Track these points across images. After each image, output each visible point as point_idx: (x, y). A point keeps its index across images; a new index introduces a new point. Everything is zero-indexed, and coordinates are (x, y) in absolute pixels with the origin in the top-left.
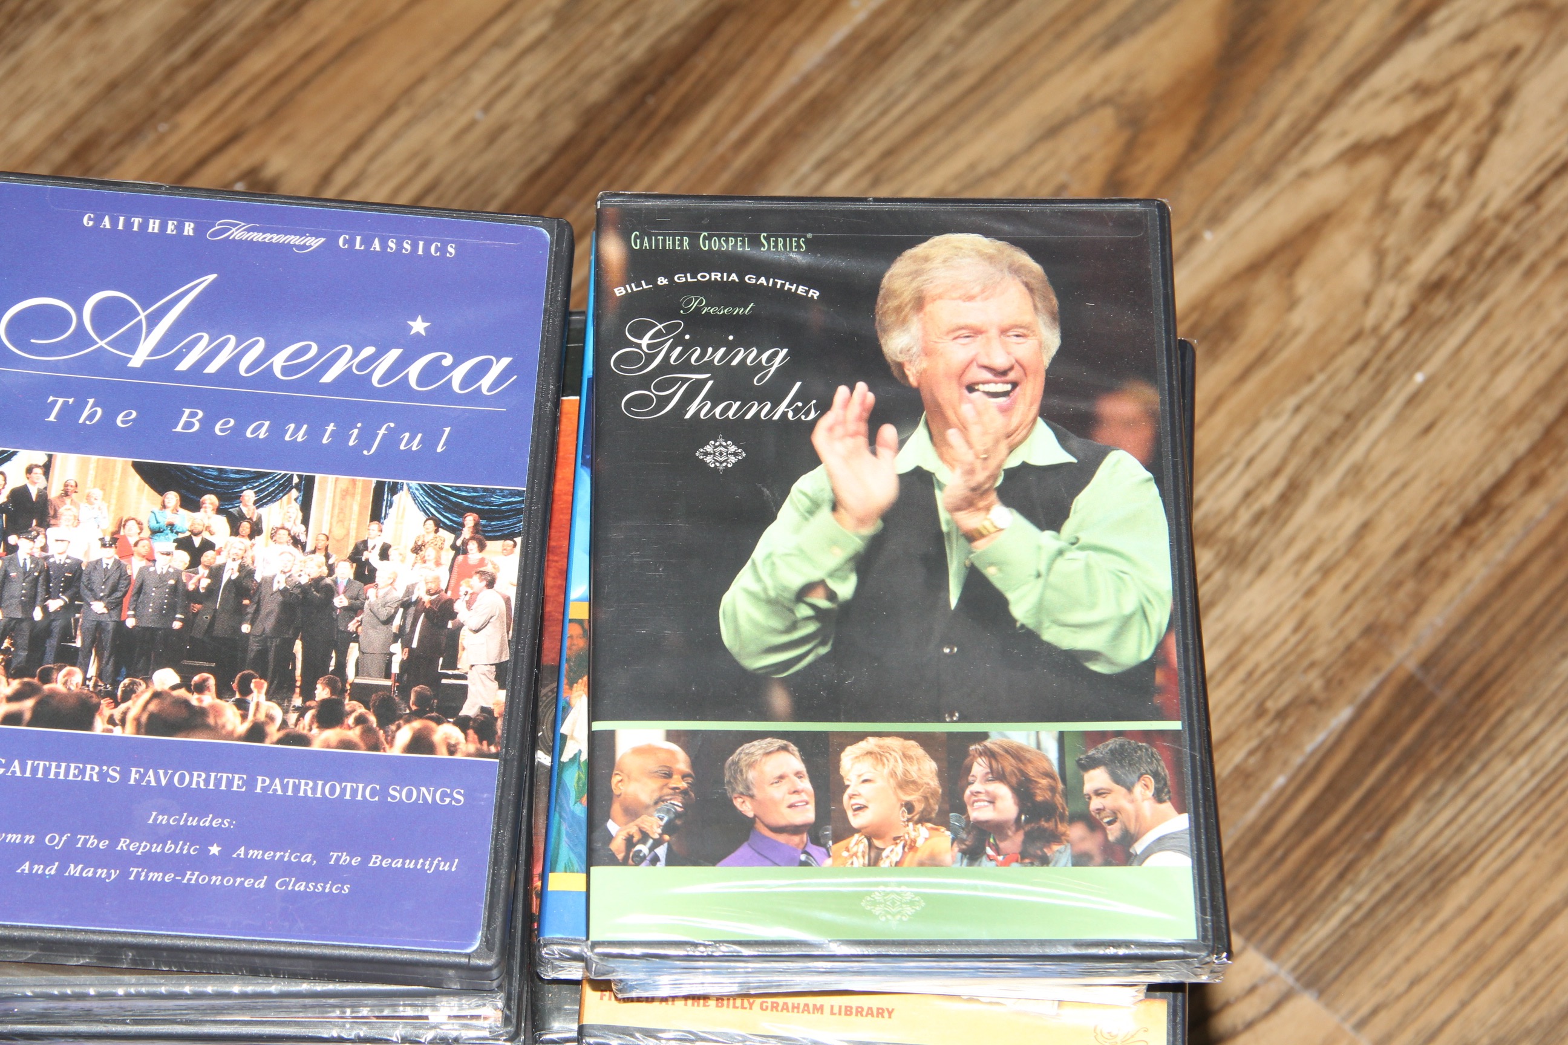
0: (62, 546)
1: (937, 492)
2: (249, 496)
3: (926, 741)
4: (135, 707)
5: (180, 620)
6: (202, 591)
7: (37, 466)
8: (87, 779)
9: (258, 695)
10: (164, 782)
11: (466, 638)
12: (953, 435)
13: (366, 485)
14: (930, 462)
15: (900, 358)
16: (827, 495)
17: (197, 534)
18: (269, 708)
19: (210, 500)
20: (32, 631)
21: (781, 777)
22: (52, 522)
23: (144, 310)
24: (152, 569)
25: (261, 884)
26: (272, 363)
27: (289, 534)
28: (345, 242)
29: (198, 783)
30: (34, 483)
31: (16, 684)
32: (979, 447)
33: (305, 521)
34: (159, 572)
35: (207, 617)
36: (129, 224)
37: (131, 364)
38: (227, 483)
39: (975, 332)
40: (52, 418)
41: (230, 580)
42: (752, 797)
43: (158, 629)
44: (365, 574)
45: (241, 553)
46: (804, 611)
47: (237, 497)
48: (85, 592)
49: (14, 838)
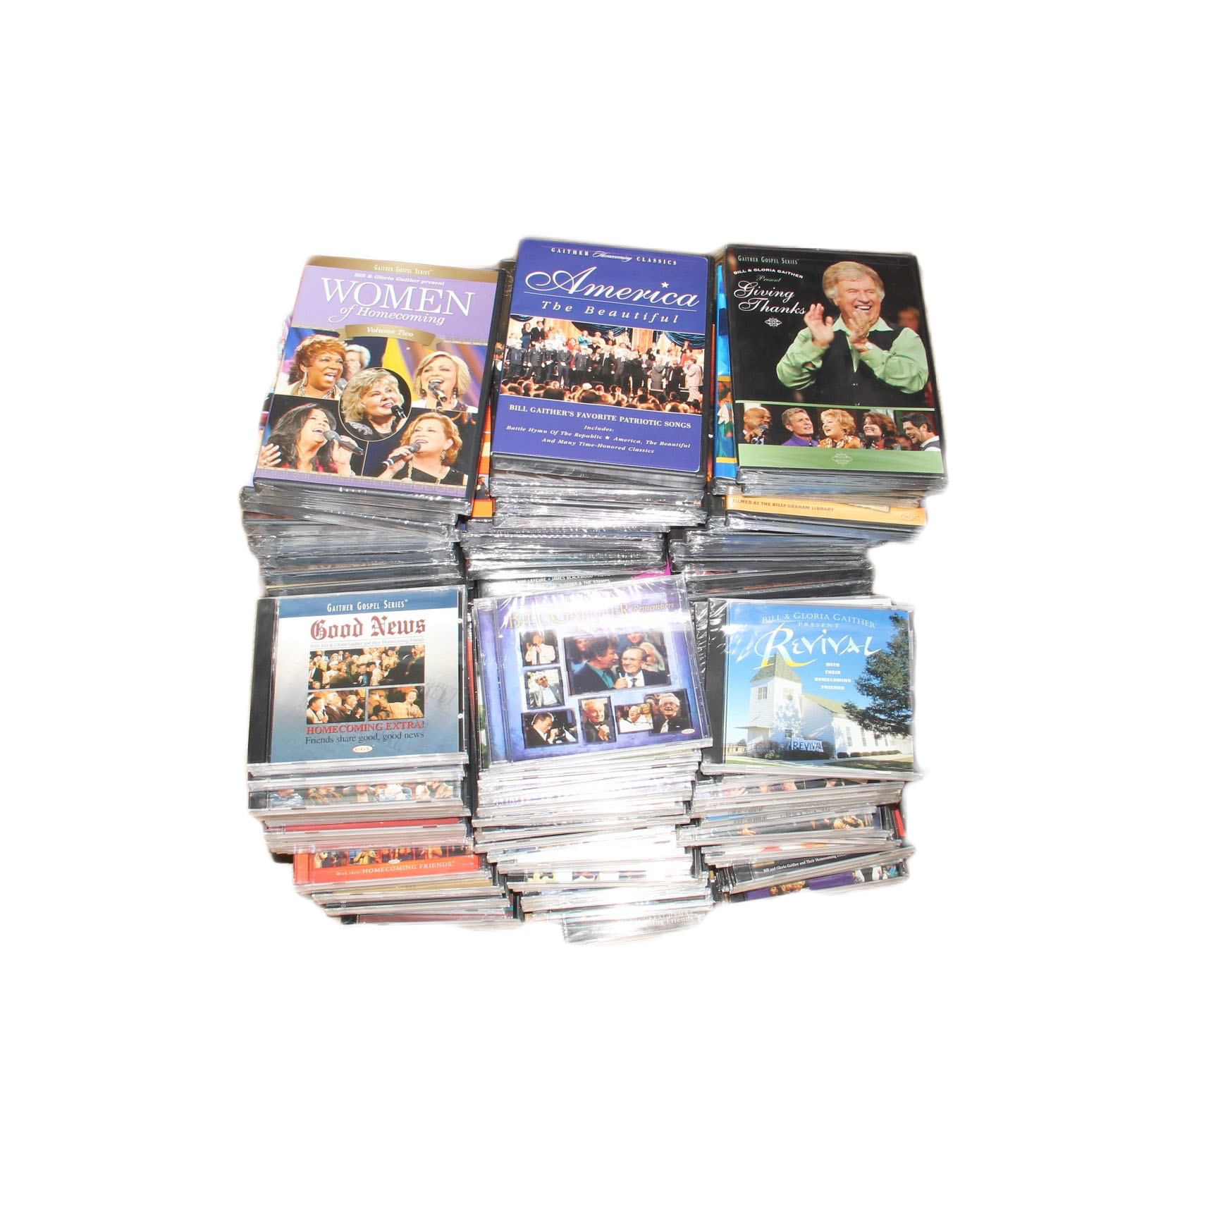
0: (550, 346)
1: (847, 338)
2: (611, 333)
3: (849, 411)
4: (577, 394)
5: (591, 369)
6: (597, 360)
7: (540, 322)
8: (563, 415)
9: (618, 393)
10: (589, 417)
11: (687, 378)
12: (851, 320)
13: (650, 332)
14: (844, 329)
15: (832, 297)
16: (810, 336)
17: (594, 344)
18: (622, 396)
19: (598, 334)
20: (542, 370)
21: (801, 420)
22: (546, 338)
23: (573, 277)
24: (580, 353)
25: (624, 449)
26: (616, 294)
27: (625, 345)
28: (639, 259)
29: (600, 418)
30: (540, 326)
31: (537, 386)
32: (860, 325)
33: (631, 341)
34: (583, 354)
35: (600, 369)
36: (566, 251)
37: (569, 293)
38: (604, 329)
39: (856, 291)
40: (544, 308)
41: (606, 358)
42: (792, 425)
43: (583, 371)
44: (652, 358)
45: (610, 350)
46: (805, 371)
47: (607, 333)
48: (558, 359)
49: (540, 431)
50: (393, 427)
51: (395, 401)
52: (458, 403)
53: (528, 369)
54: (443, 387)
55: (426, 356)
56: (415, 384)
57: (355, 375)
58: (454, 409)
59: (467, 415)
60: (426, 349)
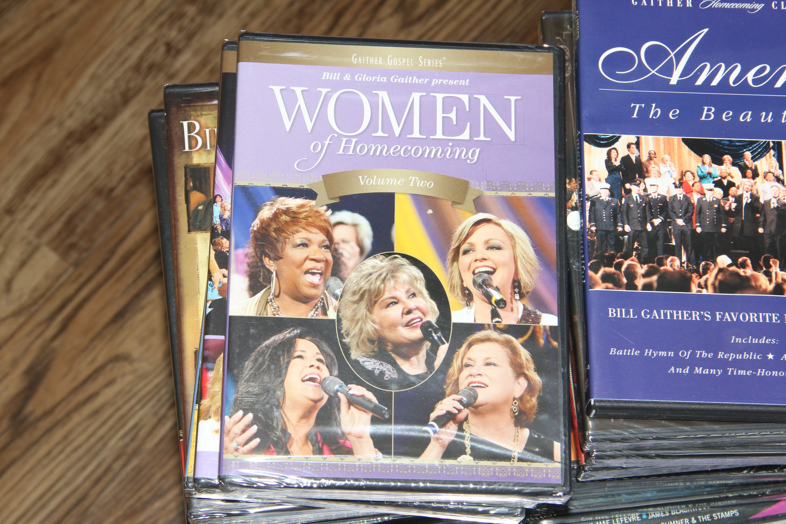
0: (654, 189)
2: (748, 154)
5: (724, 227)
6: (733, 210)
7: (632, 144)
8: (694, 319)
9: (775, 269)
10: (735, 320)
17: (725, 178)
18: (782, 275)
19: (727, 158)
20: (648, 237)
22: (646, 175)
23: (673, 52)
24: (704, 199)
26: (747, 78)
27: (774, 176)
28: (775, 5)
29: (753, 319)
30: (633, 153)
31: (645, 267)
33: (781, 168)
34: (708, 201)
35: (739, 225)
36: (656, 3)
37: (671, 83)
38: (735, 148)
40: (635, 116)
41: (747, 203)
43: (714, 233)
45: (750, 187)
47: (742, 156)
48: (672, 214)
49: (663, 354)
50: (430, 362)
51: (424, 314)
52: (525, 309)
53: (626, 237)
54: (497, 279)
55: (460, 223)
56: (451, 279)
57: (354, 268)
58: (521, 321)
59: (542, 331)
60: (459, 211)
